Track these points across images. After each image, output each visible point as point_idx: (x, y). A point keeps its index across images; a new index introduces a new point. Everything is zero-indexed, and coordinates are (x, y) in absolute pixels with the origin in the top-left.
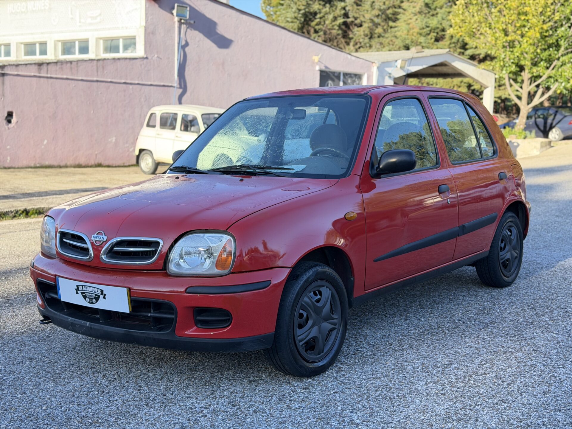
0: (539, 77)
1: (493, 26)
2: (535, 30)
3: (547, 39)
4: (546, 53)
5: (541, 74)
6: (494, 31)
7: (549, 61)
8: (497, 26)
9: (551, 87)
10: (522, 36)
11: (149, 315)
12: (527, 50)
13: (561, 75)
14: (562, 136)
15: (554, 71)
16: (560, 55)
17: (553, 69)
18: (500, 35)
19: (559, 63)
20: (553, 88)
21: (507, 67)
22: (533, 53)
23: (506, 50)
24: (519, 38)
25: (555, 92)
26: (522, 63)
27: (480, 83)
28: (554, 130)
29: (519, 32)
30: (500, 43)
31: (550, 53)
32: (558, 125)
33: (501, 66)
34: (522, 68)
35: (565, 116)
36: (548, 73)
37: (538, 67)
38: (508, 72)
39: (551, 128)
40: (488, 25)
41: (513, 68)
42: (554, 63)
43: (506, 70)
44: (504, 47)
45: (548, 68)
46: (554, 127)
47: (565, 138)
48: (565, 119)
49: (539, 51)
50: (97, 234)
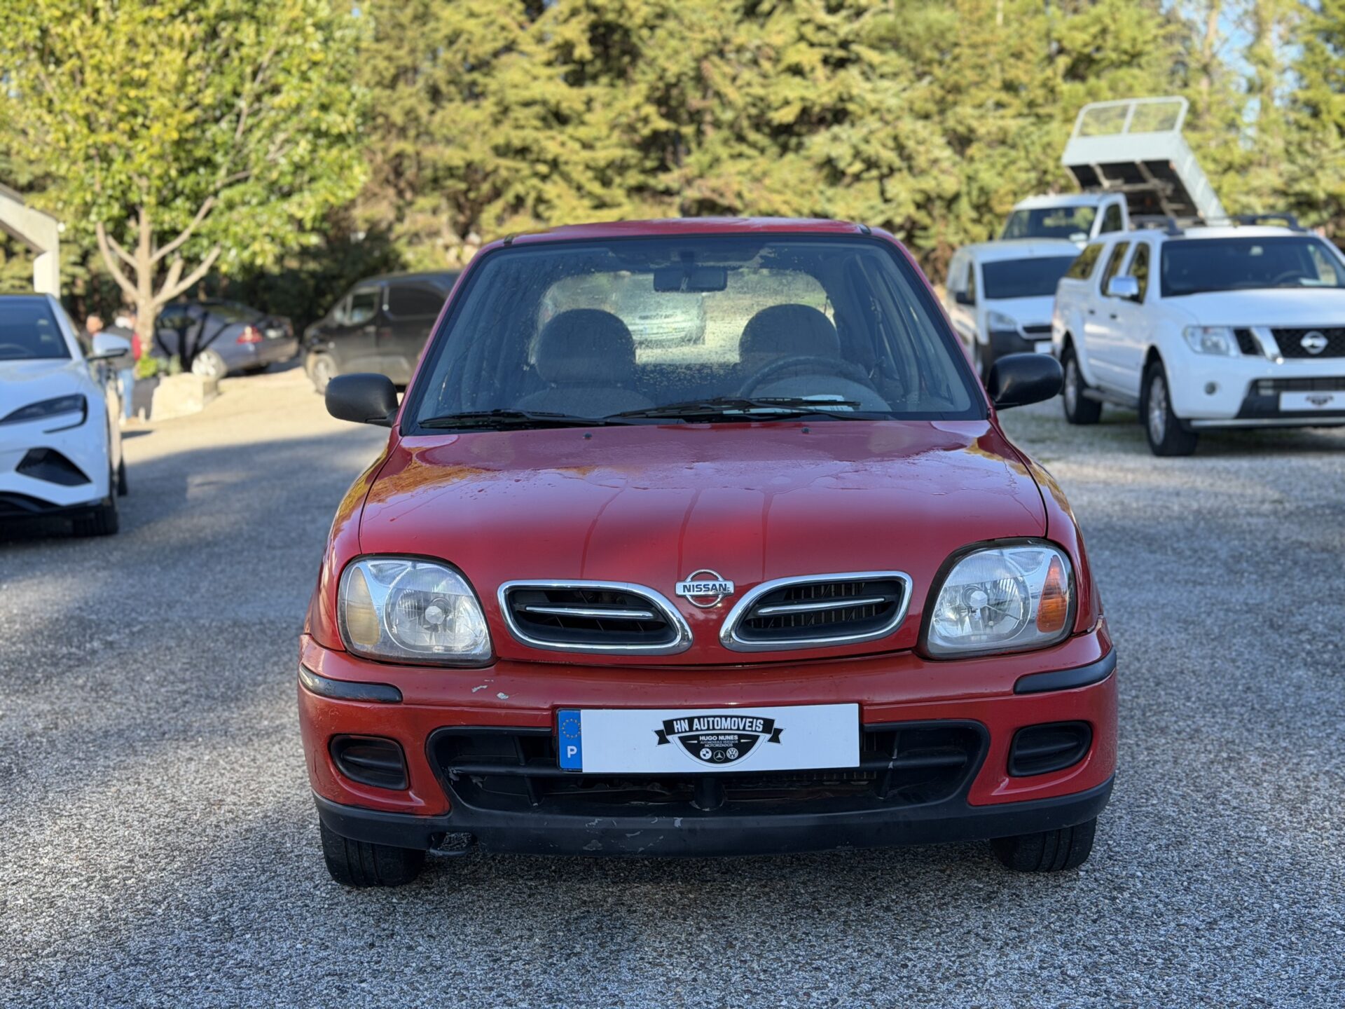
0: (175, 233)
1: (57, 106)
2: (165, 125)
3: (189, 146)
4: (191, 179)
5: (180, 227)
6: (60, 118)
7: (197, 198)
8: (68, 107)
9: (203, 256)
10: (133, 135)
11: (891, 765)
12: (146, 168)
13: (226, 230)
14: (223, 369)
15: (209, 221)
16: (219, 184)
17: (207, 215)
18: (78, 128)
19: (220, 203)
20: (208, 259)
21: (100, 206)
22: (160, 177)
23: (93, 168)
24: (123, 140)
25: (213, 269)
26: (134, 197)
27: (28, 241)
28: (203, 356)
29: (123, 126)
30: (77, 146)
31: (198, 178)
32: (214, 345)
33: (86, 204)
34: (132, 211)
35: (227, 326)
36: (194, 224)
37: (171, 209)
38: (105, 217)
39: (197, 351)
40: (45, 103)
41: (116, 210)
42: (208, 204)
43: (99, 214)
44: (88, 158)
45: (193, 213)
46: (204, 349)
47: (230, 374)
48: (228, 332)
49: (173, 173)
50: (693, 579)
